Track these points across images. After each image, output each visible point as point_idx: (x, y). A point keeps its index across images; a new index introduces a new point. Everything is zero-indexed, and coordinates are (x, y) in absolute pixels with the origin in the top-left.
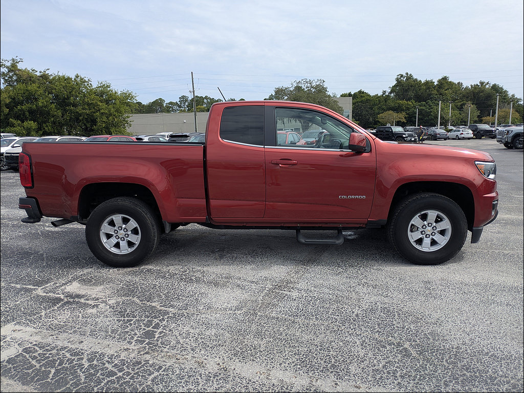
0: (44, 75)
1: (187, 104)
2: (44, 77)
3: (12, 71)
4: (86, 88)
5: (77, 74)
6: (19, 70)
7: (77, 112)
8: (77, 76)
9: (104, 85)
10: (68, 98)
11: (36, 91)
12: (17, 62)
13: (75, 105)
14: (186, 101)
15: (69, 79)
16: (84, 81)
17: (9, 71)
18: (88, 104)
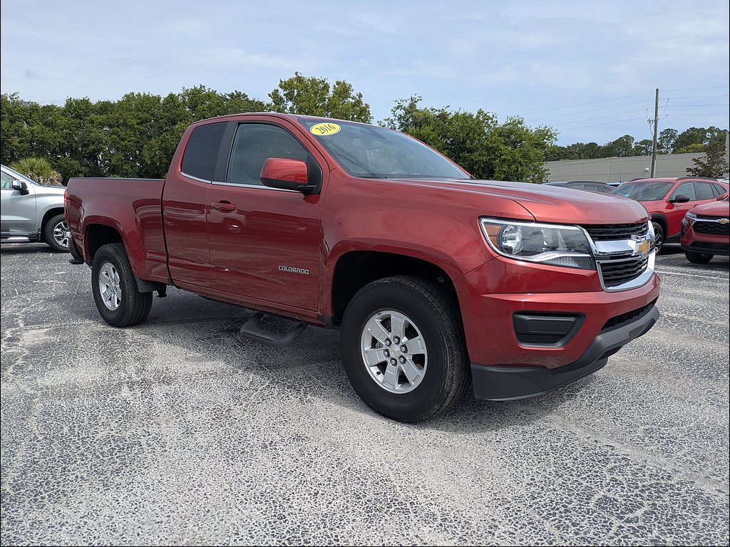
0: (442, 114)
1: (672, 141)
2: (443, 116)
3: (409, 112)
4: (489, 126)
5: (481, 110)
6: (417, 111)
7: (473, 160)
8: (480, 112)
9: (515, 121)
10: (464, 142)
11: (429, 135)
12: (416, 102)
13: (470, 151)
14: (672, 137)
15: (471, 116)
16: (487, 118)
17: (406, 113)
18: (488, 149)
